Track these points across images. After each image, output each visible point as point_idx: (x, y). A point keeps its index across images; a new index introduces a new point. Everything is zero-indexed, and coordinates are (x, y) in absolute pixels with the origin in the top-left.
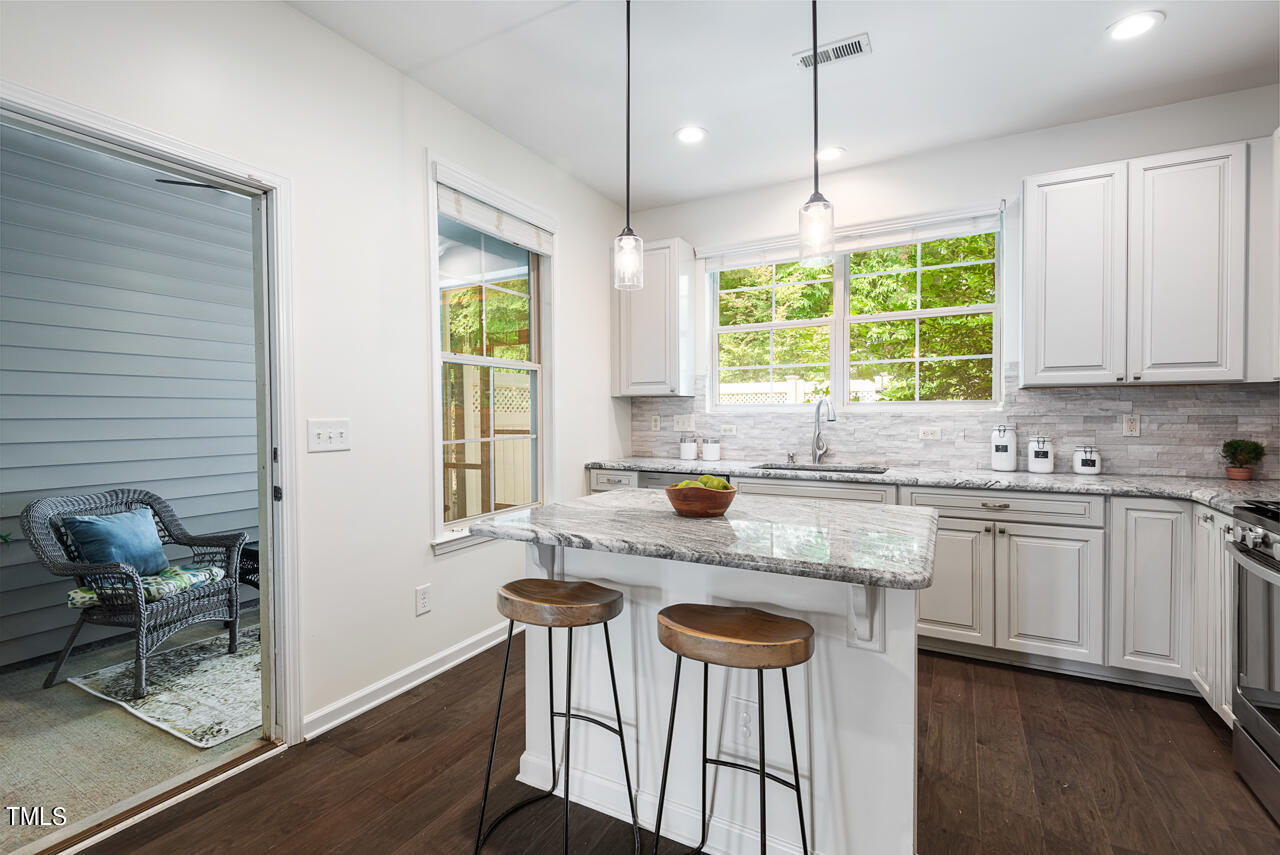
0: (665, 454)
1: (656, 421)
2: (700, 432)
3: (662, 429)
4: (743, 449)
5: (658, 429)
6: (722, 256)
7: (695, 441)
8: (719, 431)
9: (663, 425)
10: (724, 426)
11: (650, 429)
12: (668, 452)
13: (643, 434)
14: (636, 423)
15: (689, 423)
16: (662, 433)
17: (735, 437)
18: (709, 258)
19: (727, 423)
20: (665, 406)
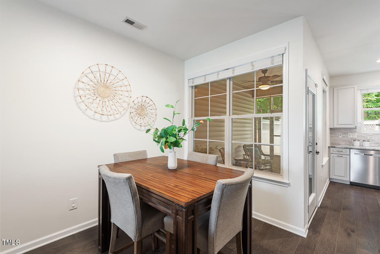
0: (344, 144)
1: (340, 135)
2: (359, 138)
3: (343, 137)
4: (377, 144)
5: (342, 136)
6: (368, 89)
7: (359, 141)
8: (367, 138)
9: (343, 136)
10: (368, 137)
11: (339, 137)
12: (345, 143)
13: (334, 138)
14: (332, 135)
15: (355, 136)
16: (343, 138)
17: (374, 140)
18: (362, 90)
19: (371, 136)
20: (344, 131)
